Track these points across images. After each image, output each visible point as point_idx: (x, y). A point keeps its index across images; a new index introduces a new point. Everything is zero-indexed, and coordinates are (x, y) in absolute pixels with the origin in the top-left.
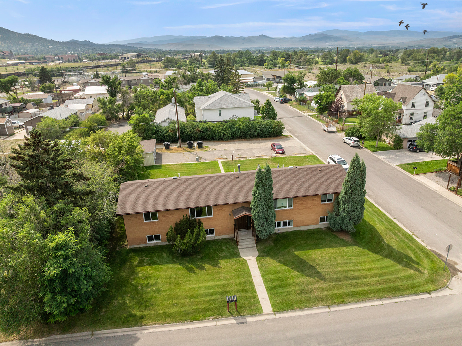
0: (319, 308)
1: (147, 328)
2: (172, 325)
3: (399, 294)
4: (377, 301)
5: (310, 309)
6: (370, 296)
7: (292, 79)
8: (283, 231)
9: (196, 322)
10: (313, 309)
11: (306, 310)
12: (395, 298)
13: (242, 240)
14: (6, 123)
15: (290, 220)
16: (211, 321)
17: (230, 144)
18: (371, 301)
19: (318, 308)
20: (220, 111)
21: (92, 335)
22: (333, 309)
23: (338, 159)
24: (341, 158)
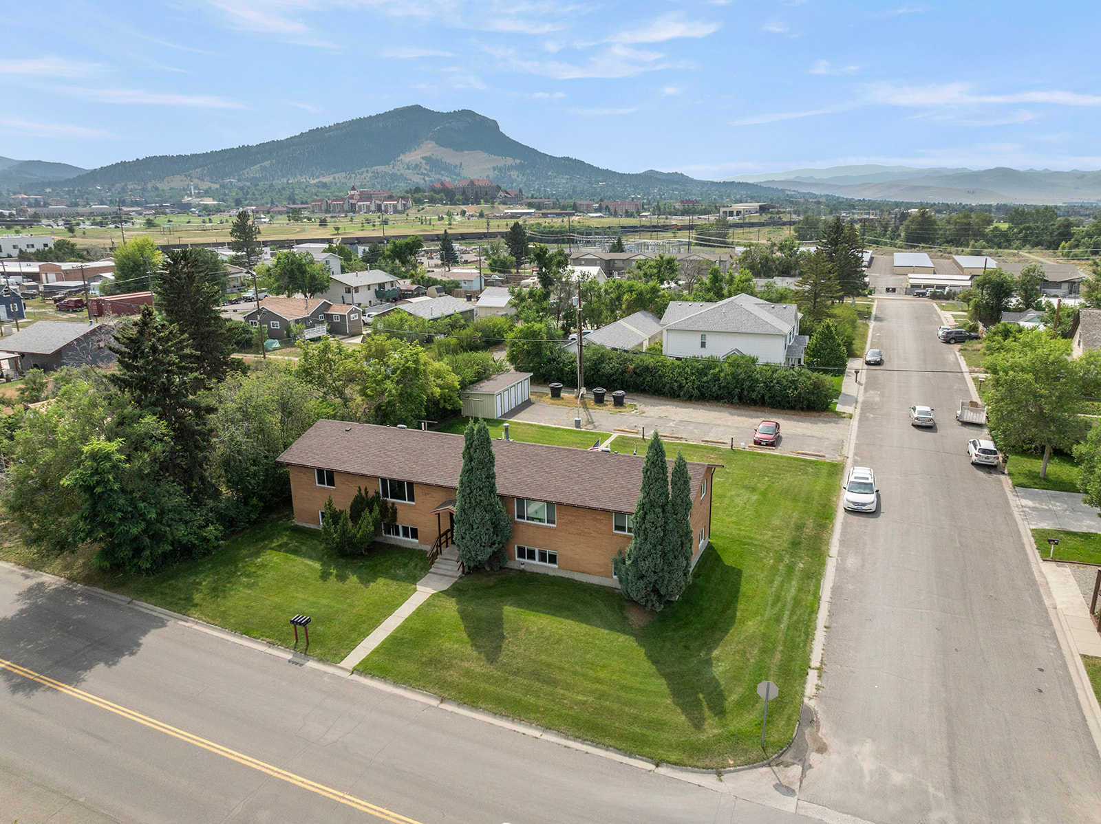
0: (426, 695)
1: (188, 619)
2: (216, 629)
3: (589, 738)
4: (537, 729)
5: (410, 690)
6: (533, 716)
7: (998, 284)
8: (535, 570)
9: (245, 638)
10: (415, 691)
11: (403, 688)
12: (574, 741)
13: (446, 559)
14: (349, 314)
15: (553, 552)
16: (264, 643)
18: (524, 724)
19: (423, 694)
20: (703, 337)
21: (129, 603)
22: (445, 706)
23: (855, 478)
24: (869, 476)
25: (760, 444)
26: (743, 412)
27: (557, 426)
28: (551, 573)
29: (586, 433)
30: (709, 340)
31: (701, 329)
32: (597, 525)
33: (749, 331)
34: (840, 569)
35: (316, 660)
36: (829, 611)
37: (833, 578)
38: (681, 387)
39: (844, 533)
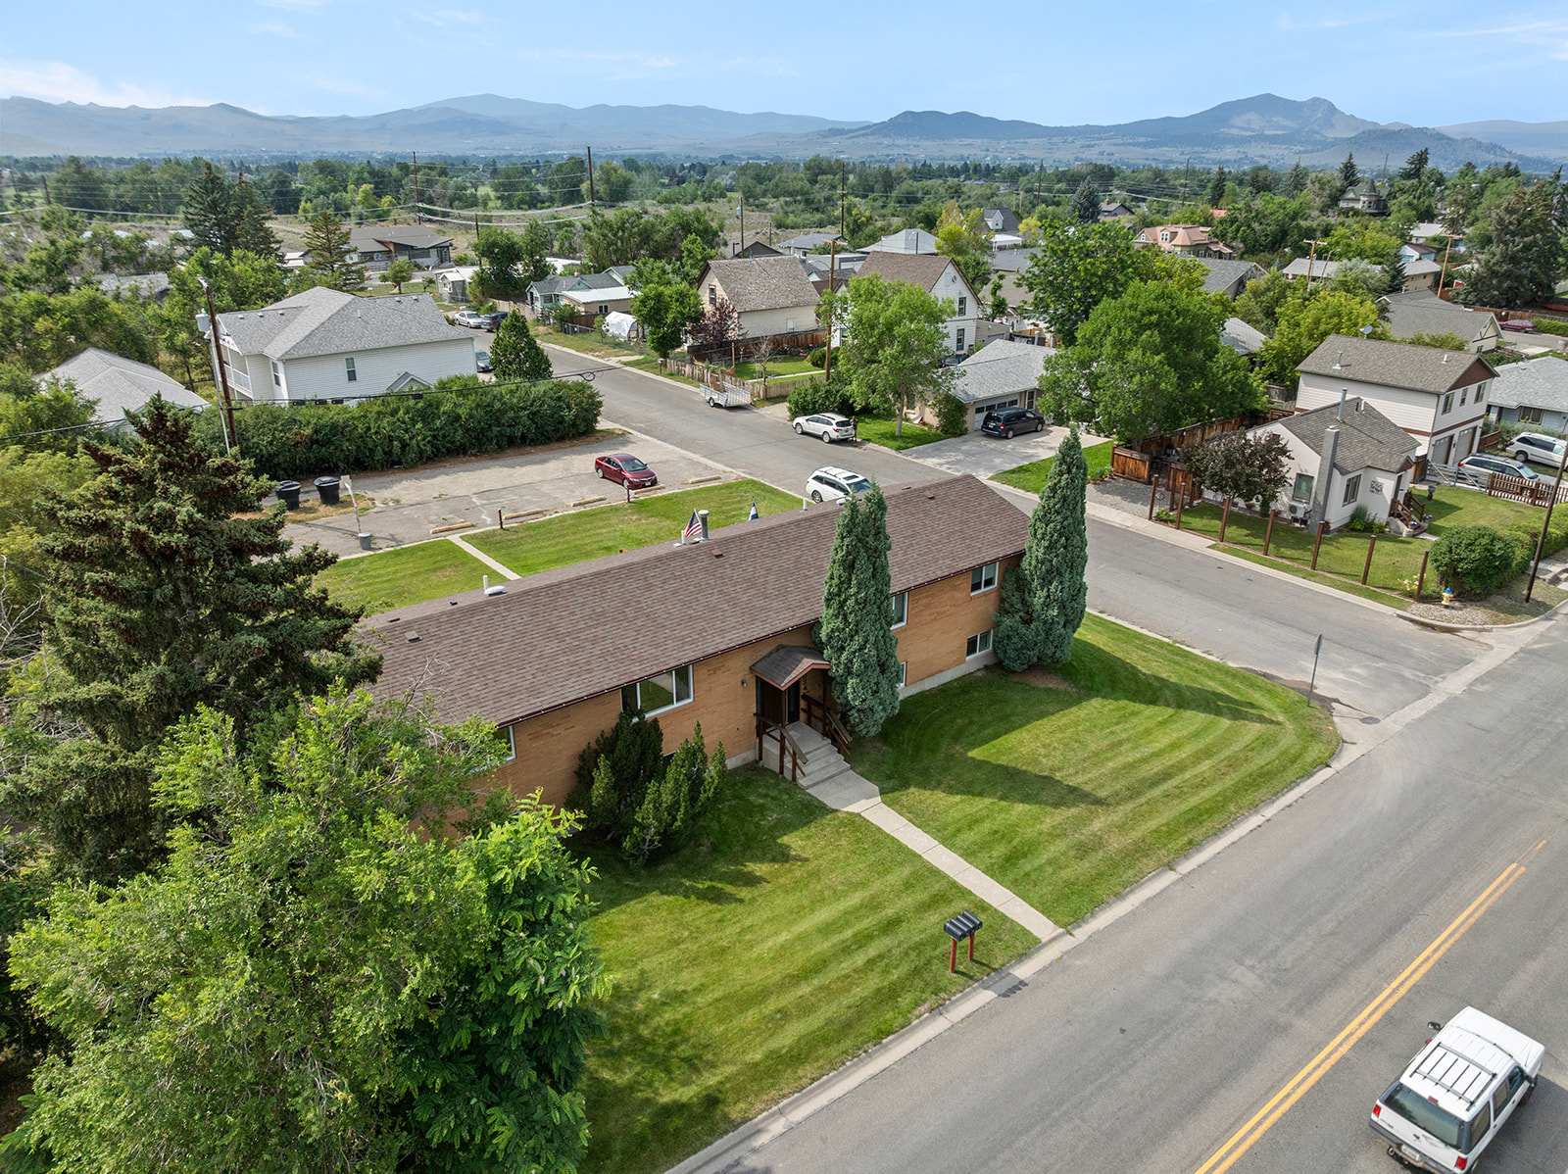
0: (1152, 877)
4: (1251, 816)
5: (1138, 887)
10: (1143, 884)
12: (1278, 798)
16: (926, 1019)
17: (435, 476)
18: (1241, 821)
19: (1150, 879)
20: (350, 362)
22: (1184, 869)
30: (360, 366)
31: (344, 348)
33: (422, 340)
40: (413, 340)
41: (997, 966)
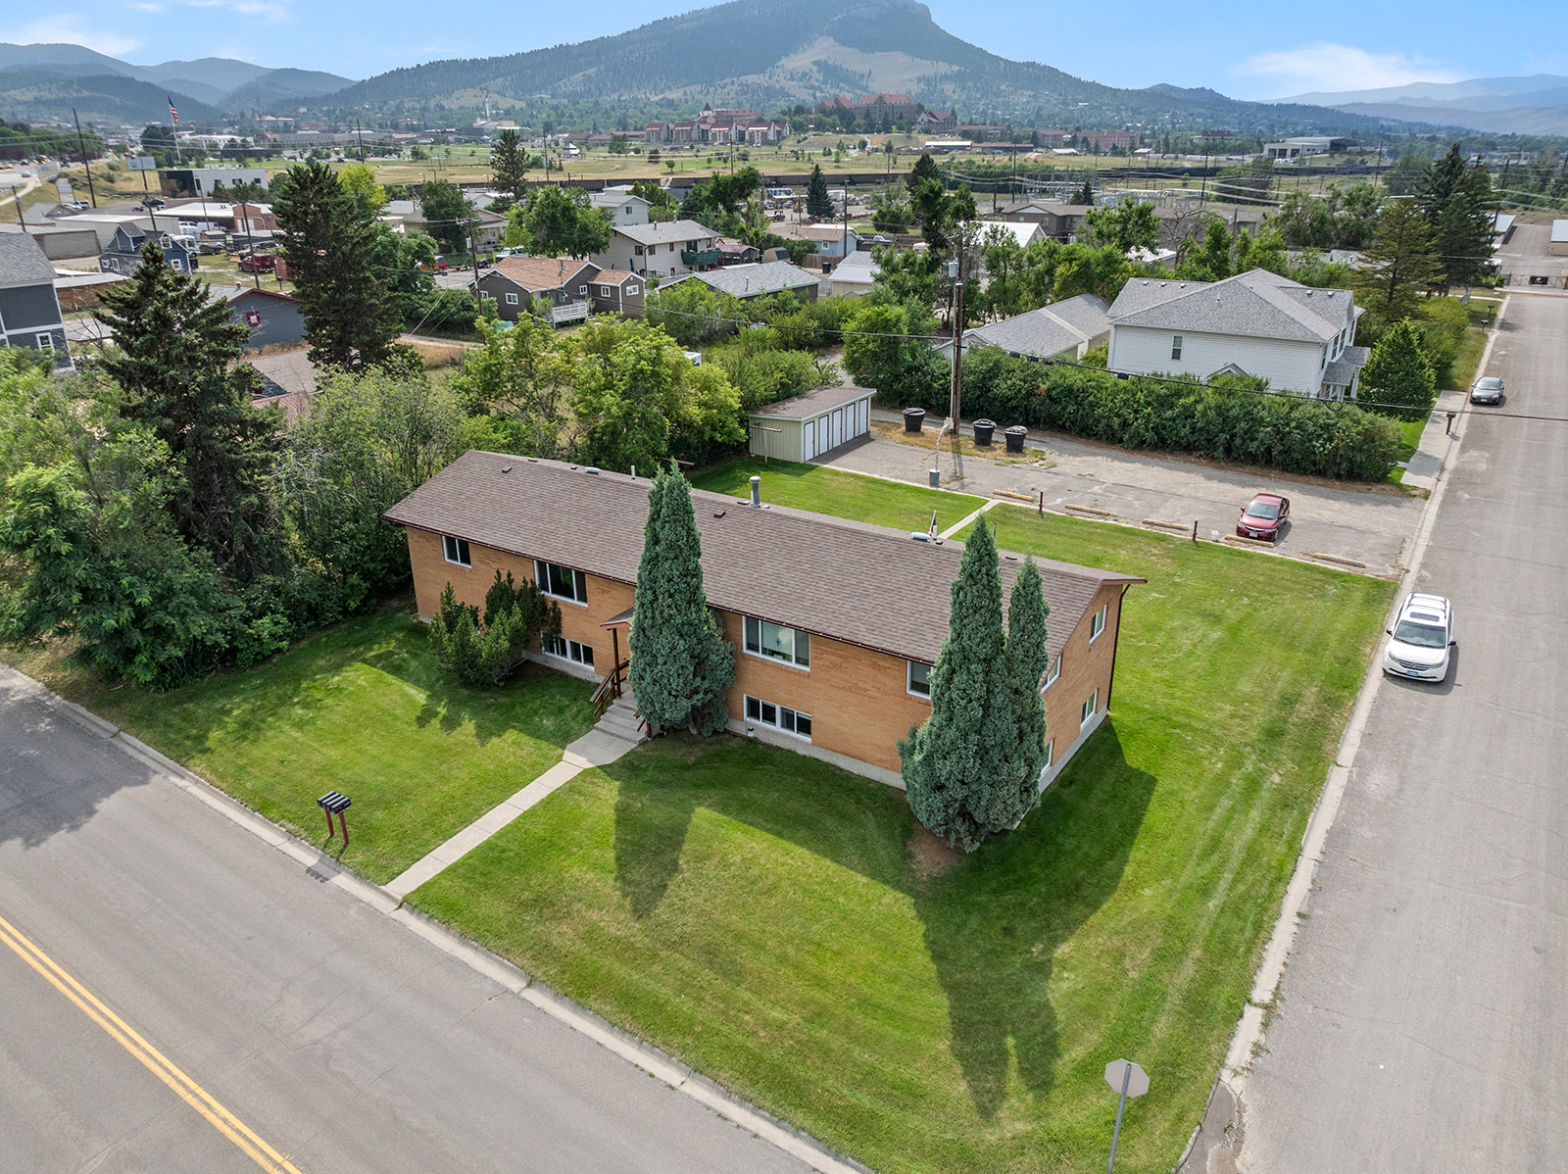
0: (506, 966)
1: (187, 775)
2: (221, 796)
3: (767, 1104)
4: (678, 1068)
5: (484, 953)
6: (678, 1040)
8: (776, 742)
9: (258, 818)
10: (491, 958)
11: (473, 946)
12: (740, 1105)
15: (804, 715)
16: (281, 832)
18: (657, 1054)
19: (502, 964)
20: (1177, 340)
22: (537, 997)
23: (1413, 615)
24: (1441, 615)
25: (1247, 535)
26: (1230, 474)
27: (898, 481)
28: (801, 751)
29: (945, 495)
30: (1188, 346)
31: (1175, 326)
32: (880, 676)
33: (1259, 334)
34: (1352, 793)
35: (350, 873)
36: (1313, 881)
37: (1335, 811)
38: (1125, 424)
39: (1373, 719)
40: (1248, 332)
41: (341, 859)
